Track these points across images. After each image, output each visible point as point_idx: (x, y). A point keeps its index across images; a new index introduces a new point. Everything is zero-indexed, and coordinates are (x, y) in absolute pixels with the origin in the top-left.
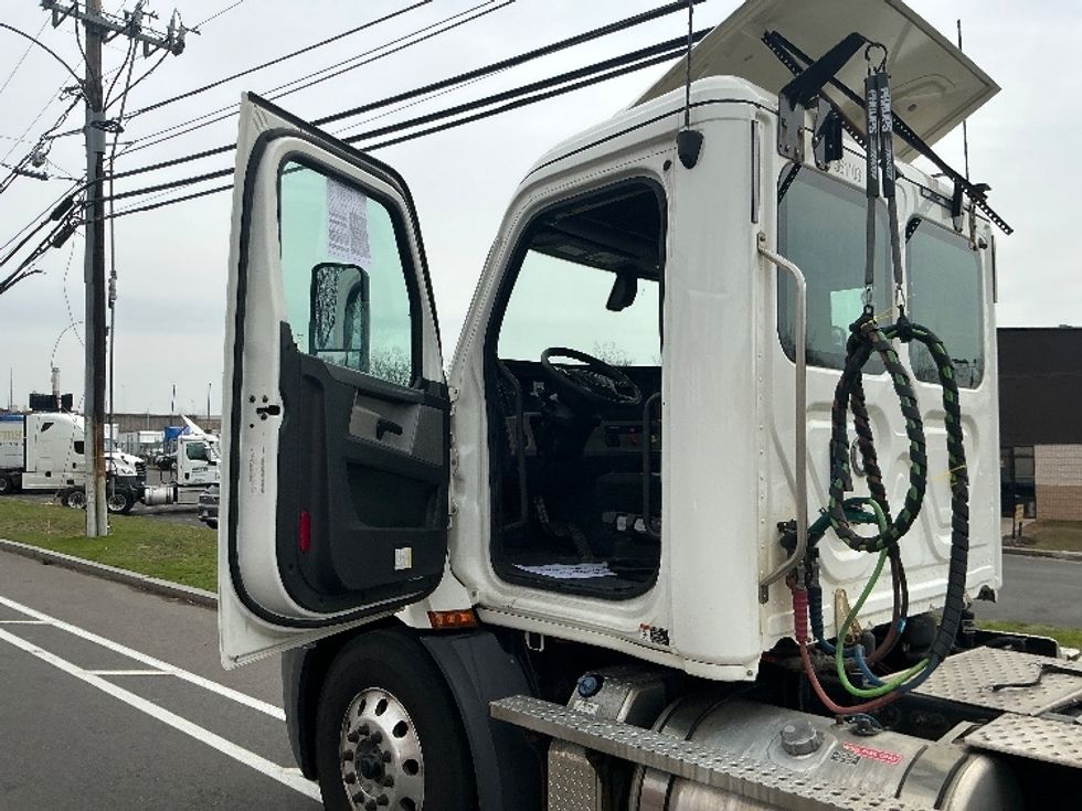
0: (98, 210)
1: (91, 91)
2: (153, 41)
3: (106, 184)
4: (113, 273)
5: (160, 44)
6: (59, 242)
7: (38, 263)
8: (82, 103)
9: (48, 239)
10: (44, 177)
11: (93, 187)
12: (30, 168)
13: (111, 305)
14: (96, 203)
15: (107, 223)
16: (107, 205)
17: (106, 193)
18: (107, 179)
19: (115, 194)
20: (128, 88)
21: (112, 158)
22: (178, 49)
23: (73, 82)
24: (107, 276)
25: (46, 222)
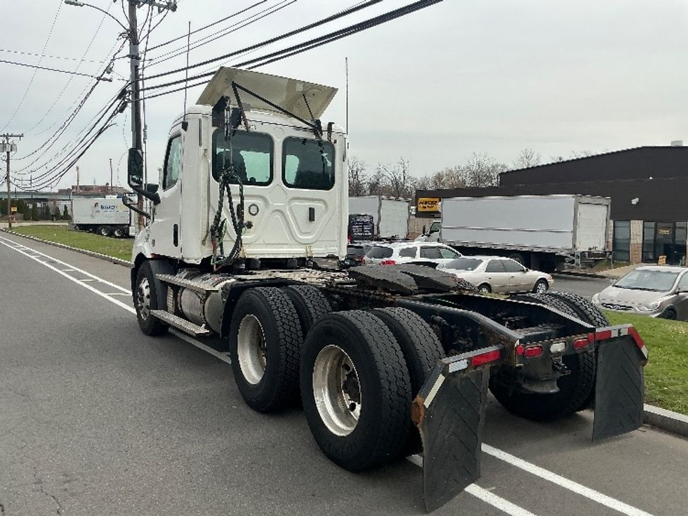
0: (136, 95)
1: (132, 35)
2: (162, 6)
3: (140, 83)
4: (145, 126)
5: (165, 7)
6: (121, 110)
7: (114, 120)
8: (128, 42)
9: (117, 109)
10: (110, 81)
11: (134, 84)
12: (106, 76)
13: (145, 142)
14: (136, 92)
15: (142, 102)
16: (141, 93)
17: (141, 87)
18: (141, 80)
19: (145, 87)
20: (149, 32)
21: (143, 68)
22: (174, 8)
23: (123, 30)
24: (143, 127)
25: (115, 101)
